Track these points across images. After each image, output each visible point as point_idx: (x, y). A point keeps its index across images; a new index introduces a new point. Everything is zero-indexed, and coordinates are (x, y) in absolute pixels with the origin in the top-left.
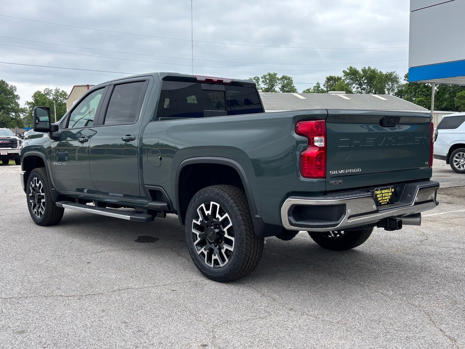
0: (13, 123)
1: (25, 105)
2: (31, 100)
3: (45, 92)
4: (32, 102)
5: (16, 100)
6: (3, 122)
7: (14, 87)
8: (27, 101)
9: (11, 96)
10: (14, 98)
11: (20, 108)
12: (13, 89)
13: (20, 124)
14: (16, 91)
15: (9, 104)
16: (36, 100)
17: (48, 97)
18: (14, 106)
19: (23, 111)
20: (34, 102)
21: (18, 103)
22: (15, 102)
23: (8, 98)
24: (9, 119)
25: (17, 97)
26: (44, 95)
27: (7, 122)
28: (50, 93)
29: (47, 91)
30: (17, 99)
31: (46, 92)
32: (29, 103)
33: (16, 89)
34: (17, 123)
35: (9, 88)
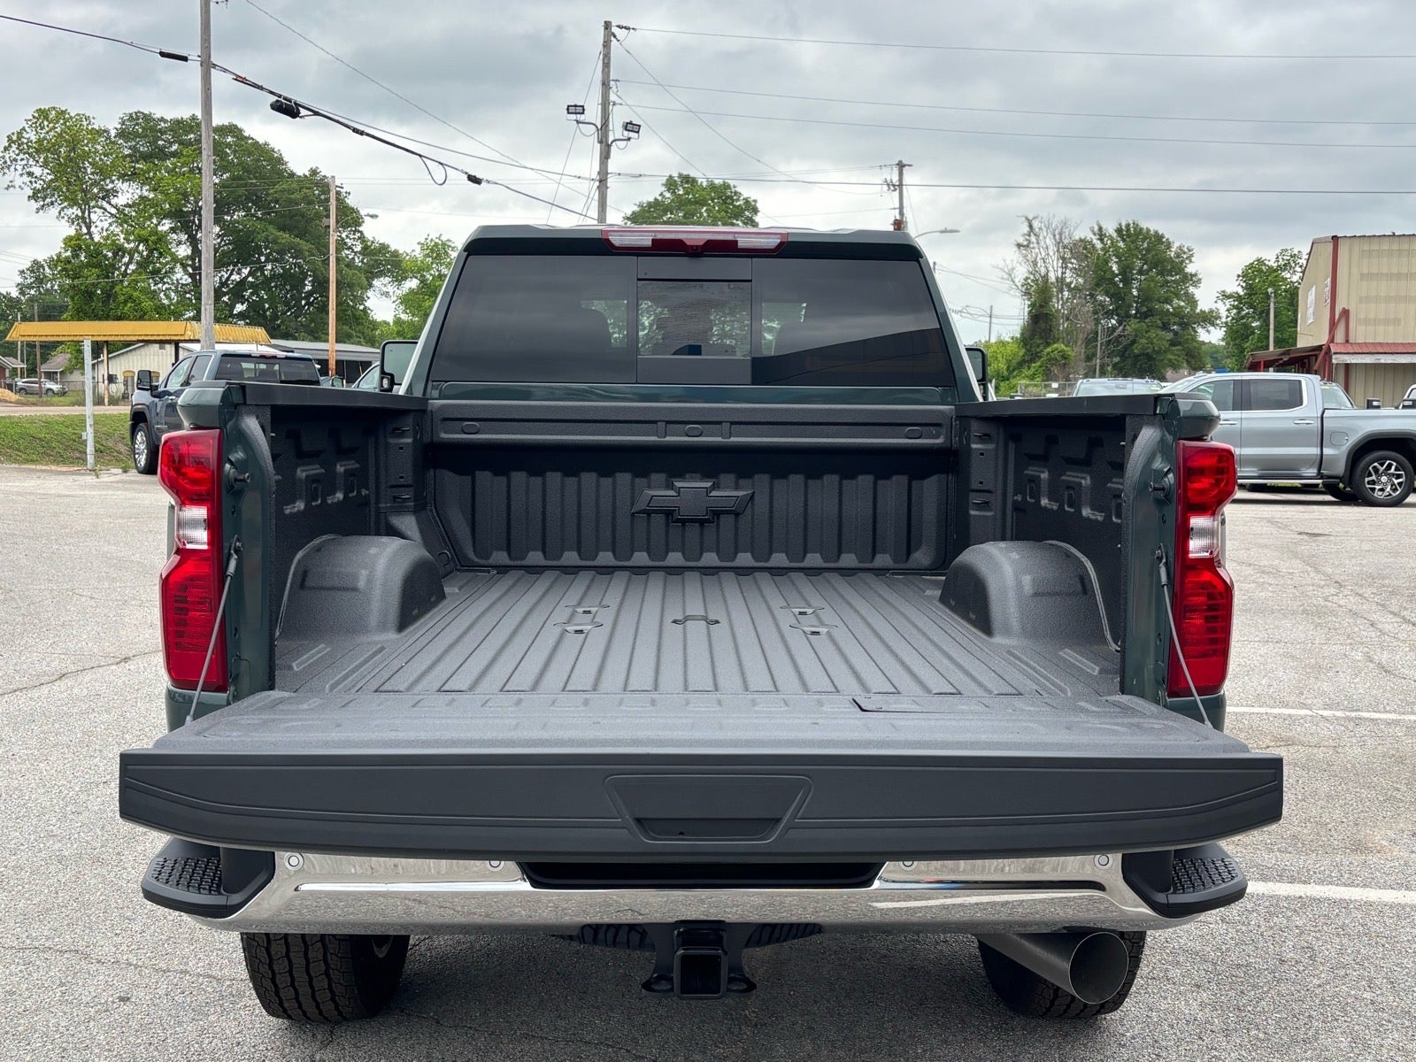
0: (1175, 355)
1: (1216, 302)
2: (1236, 287)
3: (1278, 261)
4: (1237, 293)
5: (1191, 288)
6: (1146, 352)
7: (1186, 250)
8: (1223, 292)
9: (1178, 277)
10: (1184, 283)
11: (1198, 311)
12: (1185, 256)
13: (1193, 357)
14: (1191, 261)
15: (1168, 301)
16: (1251, 290)
17: (1288, 276)
18: (1182, 307)
19: (1209, 319)
20: (1242, 293)
21: (1193, 298)
22: (1187, 294)
23: (1167, 282)
24: (1164, 342)
25: (1193, 279)
26: (1276, 271)
27: (1159, 352)
28: (1293, 265)
29: (1285, 258)
30: (1191, 285)
31: (1281, 260)
32: (1225, 296)
33: (1192, 255)
34: (1186, 355)
35: (1172, 254)
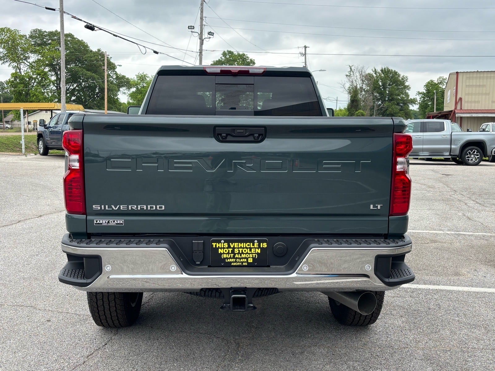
0: (401, 114)
1: (416, 95)
2: (423, 90)
3: (438, 81)
4: (423, 92)
5: (407, 90)
6: (391, 113)
7: (405, 77)
8: (419, 92)
9: (402, 87)
10: (405, 89)
11: (409, 99)
12: (404, 79)
13: (408, 115)
14: (407, 81)
15: (399, 95)
16: (428, 91)
17: (441, 86)
18: (403, 97)
19: (413, 101)
20: (425, 92)
21: (408, 94)
22: (405, 93)
23: (399, 88)
24: (398, 110)
25: (408, 87)
26: (437, 84)
27: (396, 113)
28: (443, 82)
29: (440, 80)
30: (407, 89)
33: (407, 79)
34: (405, 114)
35: (400, 79)
